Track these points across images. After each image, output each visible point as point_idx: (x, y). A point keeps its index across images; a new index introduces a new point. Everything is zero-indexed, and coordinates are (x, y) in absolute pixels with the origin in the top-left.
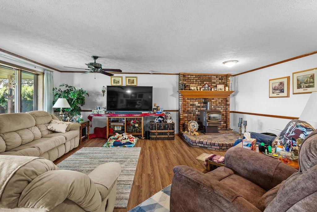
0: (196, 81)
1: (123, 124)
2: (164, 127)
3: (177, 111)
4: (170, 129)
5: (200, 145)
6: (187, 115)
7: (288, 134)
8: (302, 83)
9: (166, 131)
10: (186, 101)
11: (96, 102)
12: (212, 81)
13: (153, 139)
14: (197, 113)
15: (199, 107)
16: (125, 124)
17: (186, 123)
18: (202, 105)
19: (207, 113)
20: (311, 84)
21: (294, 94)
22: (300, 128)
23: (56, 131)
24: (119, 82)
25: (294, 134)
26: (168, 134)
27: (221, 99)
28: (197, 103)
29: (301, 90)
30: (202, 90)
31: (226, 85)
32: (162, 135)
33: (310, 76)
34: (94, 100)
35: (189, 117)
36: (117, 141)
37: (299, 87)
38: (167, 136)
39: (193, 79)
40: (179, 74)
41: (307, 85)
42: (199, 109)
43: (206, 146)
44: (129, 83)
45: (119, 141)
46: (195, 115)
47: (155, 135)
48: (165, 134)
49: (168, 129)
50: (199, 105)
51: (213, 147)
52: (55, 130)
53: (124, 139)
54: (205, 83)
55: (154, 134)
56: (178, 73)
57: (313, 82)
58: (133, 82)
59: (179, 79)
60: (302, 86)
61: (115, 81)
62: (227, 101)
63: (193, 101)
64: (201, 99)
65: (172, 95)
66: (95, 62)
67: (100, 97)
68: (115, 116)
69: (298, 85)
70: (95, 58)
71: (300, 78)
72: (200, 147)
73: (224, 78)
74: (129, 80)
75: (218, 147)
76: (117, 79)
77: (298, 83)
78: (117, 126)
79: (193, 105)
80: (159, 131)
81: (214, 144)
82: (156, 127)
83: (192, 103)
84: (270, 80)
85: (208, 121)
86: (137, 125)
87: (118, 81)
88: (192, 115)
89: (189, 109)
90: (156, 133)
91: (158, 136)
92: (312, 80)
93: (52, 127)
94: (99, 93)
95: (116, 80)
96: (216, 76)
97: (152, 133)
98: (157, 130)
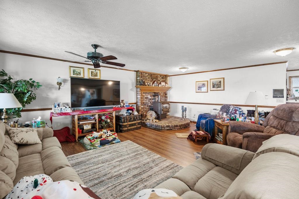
0: (149, 78)
1: (94, 121)
2: (134, 118)
3: (135, 103)
4: (138, 120)
5: (167, 128)
6: (143, 106)
7: (231, 112)
8: (215, 85)
9: (135, 122)
10: (143, 94)
11: (48, 98)
12: (158, 79)
13: (125, 131)
14: (149, 104)
15: (150, 99)
16: (97, 121)
17: (144, 114)
18: (152, 98)
19: (162, 104)
20: (219, 86)
21: (210, 91)
22: (236, 109)
23: (29, 143)
24: (80, 73)
25: (234, 112)
26: (137, 124)
27: (163, 93)
28: (149, 96)
29: (214, 89)
30: (154, 86)
31: (166, 83)
32: (132, 126)
33: (219, 81)
34: (44, 95)
35: (144, 108)
36: (102, 140)
37: (214, 87)
38: (136, 127)
39: (147, 77)
40: (137, 72)
41: (218, 86)
42: (150, 101)
43: (171, 128)
44: (92, 76)
45: (104, 139)
46: (148, 106)
47: (127, 127)
48: (134, 124)
49: (137, 120)
50: (151, 98)
51: (176, 128)
52: (27, 142)
53: (109, 135)
54: (154, 80)
55: (125, 126)
56: (136, 70)
57: (221, 85)
58: (96, 75)
59: (137, 76)
60: (215, 87)
61: (75, 72)
62: (166, 94)
63: (146, 94)
64: (152, 93)
65: (132, 90)
66: (95, 51)
67: (54, 91)
68: (88, 113)
69: (213, 86)
70: (96, 46)
71: (214, 82)
72: (167, 130)
73: (165, 77)
74: (92, 72)
75: (179, 128)
76: (78, 70)
77: (213, 85)
78: (85, 124)
79: (147, 98)
80: (130, 123)
81: (177, 126)
82: (127, 119)
83: (146, 96)
84: (196, 82)
85: (162, 110)
86: (109, 121)
87: (79, 71)
88: (146, 106)
89: (144, 101)
90: (127, 125)
91: (129, 128)
92: (220, 84)
93: (22, 139)
94: (53, 85)
95: (76, 70)
96: (160, 75)
97: (124, 126)
98: (129, 122)
